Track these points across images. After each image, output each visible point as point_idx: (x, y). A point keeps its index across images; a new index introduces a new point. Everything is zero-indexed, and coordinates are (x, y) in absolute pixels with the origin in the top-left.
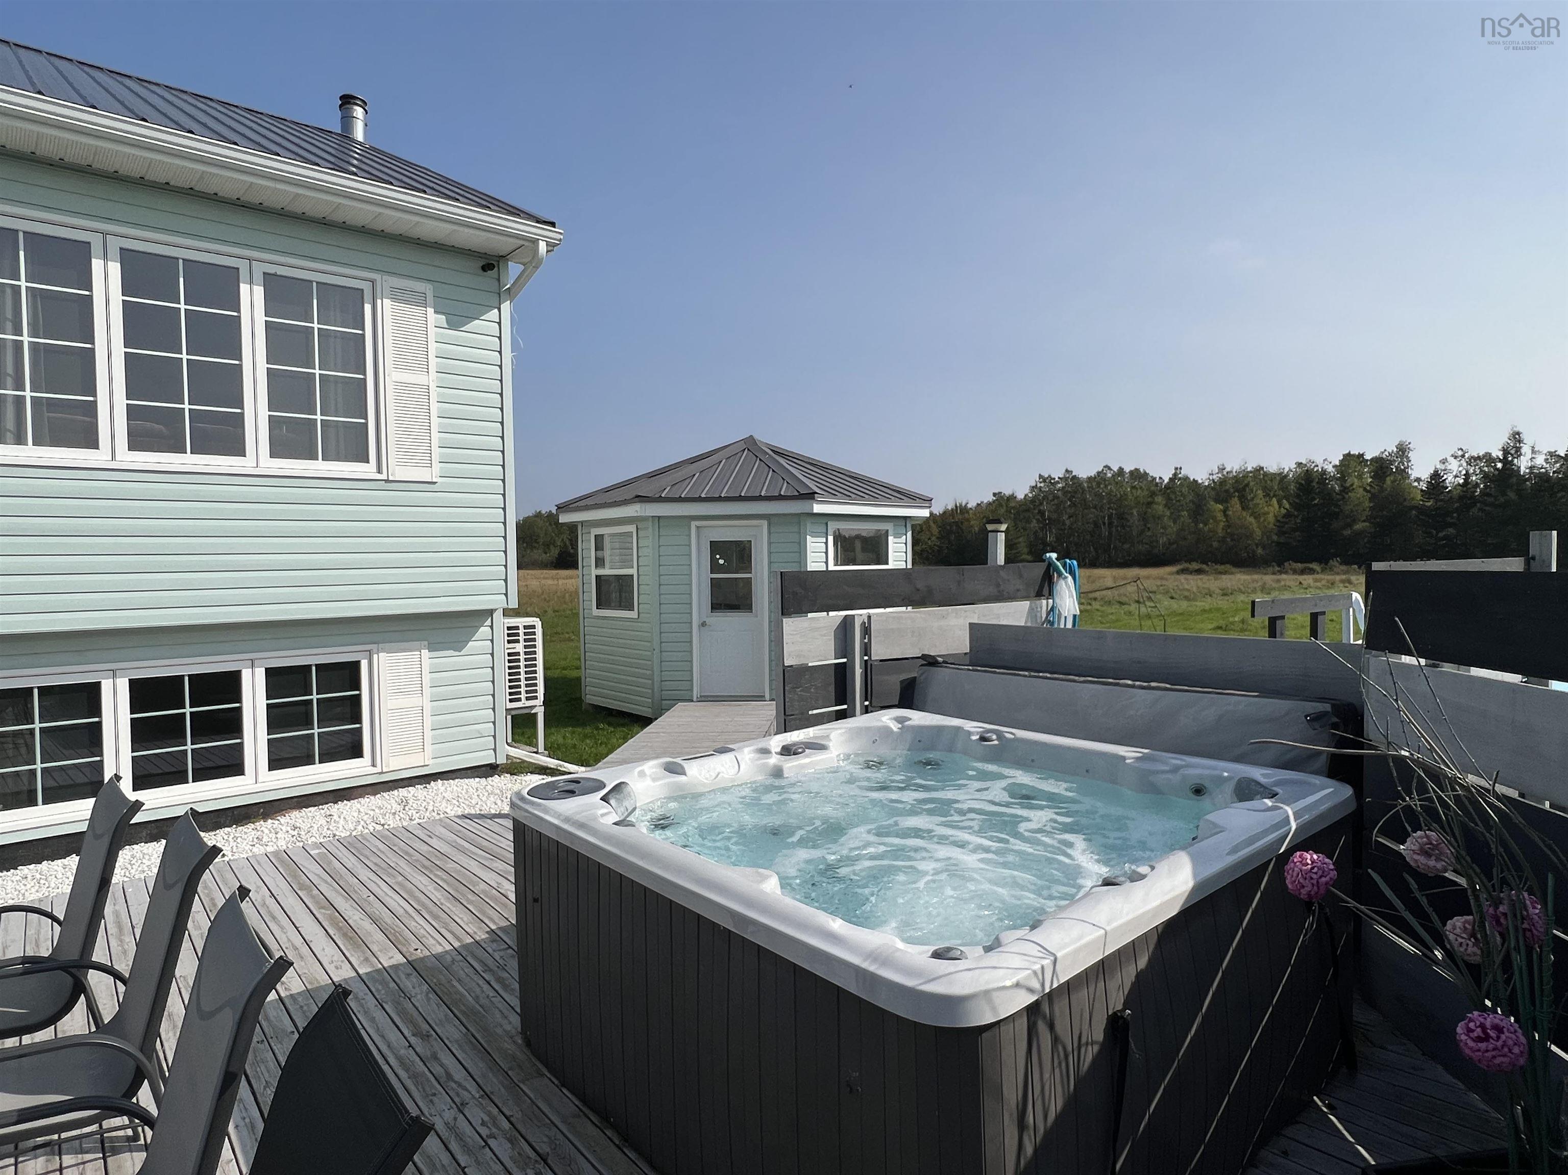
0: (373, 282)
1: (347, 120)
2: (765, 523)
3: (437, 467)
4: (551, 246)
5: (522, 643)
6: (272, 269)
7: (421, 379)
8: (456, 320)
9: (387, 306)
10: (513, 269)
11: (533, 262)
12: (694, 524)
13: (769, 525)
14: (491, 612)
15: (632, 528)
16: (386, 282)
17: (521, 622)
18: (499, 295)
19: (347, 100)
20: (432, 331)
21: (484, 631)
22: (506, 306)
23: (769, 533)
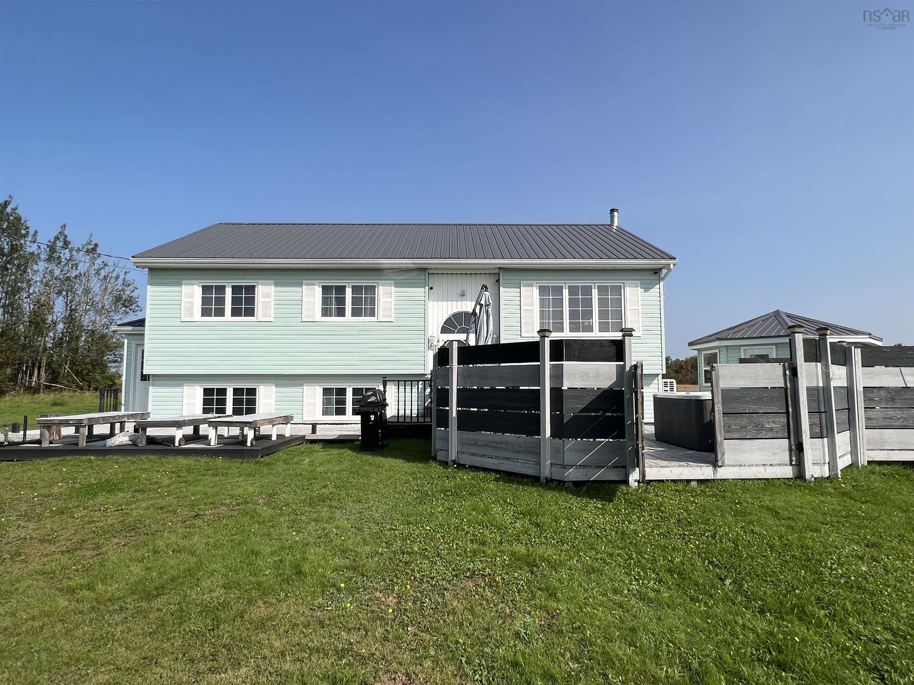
0: (624, 283)
1: (612, 218)
2: (774, 347)
3: (641, 332)
4: (674, 265)
5: (669, 387)
6: (599, 284)
7: (637, 308)
8: (647, 289)
9: (627, 289)
10: (664, 271)
11: (669, 270)
12: (742, 348)
13: (776, 347)
14: (658, 375)
15: (717, 351)
16: (627, 283)
17: (668, 380)
18: (660, 280)
19: (612, 211)
20: (640, 294)
21: (655, 381)
22: (662, 283)
23: (777, 351)
